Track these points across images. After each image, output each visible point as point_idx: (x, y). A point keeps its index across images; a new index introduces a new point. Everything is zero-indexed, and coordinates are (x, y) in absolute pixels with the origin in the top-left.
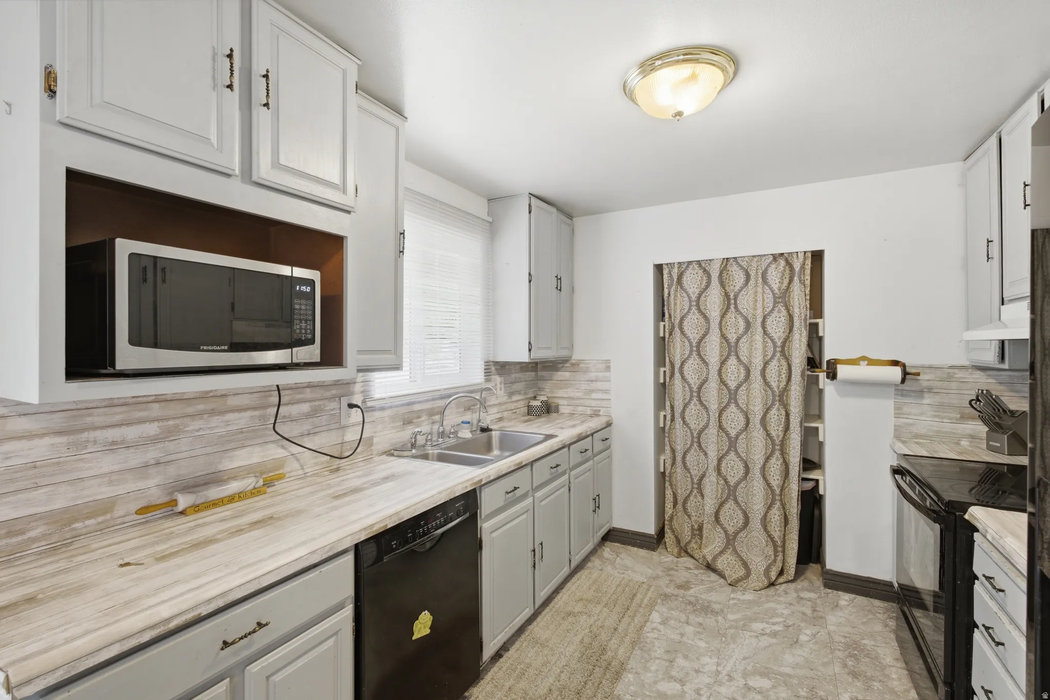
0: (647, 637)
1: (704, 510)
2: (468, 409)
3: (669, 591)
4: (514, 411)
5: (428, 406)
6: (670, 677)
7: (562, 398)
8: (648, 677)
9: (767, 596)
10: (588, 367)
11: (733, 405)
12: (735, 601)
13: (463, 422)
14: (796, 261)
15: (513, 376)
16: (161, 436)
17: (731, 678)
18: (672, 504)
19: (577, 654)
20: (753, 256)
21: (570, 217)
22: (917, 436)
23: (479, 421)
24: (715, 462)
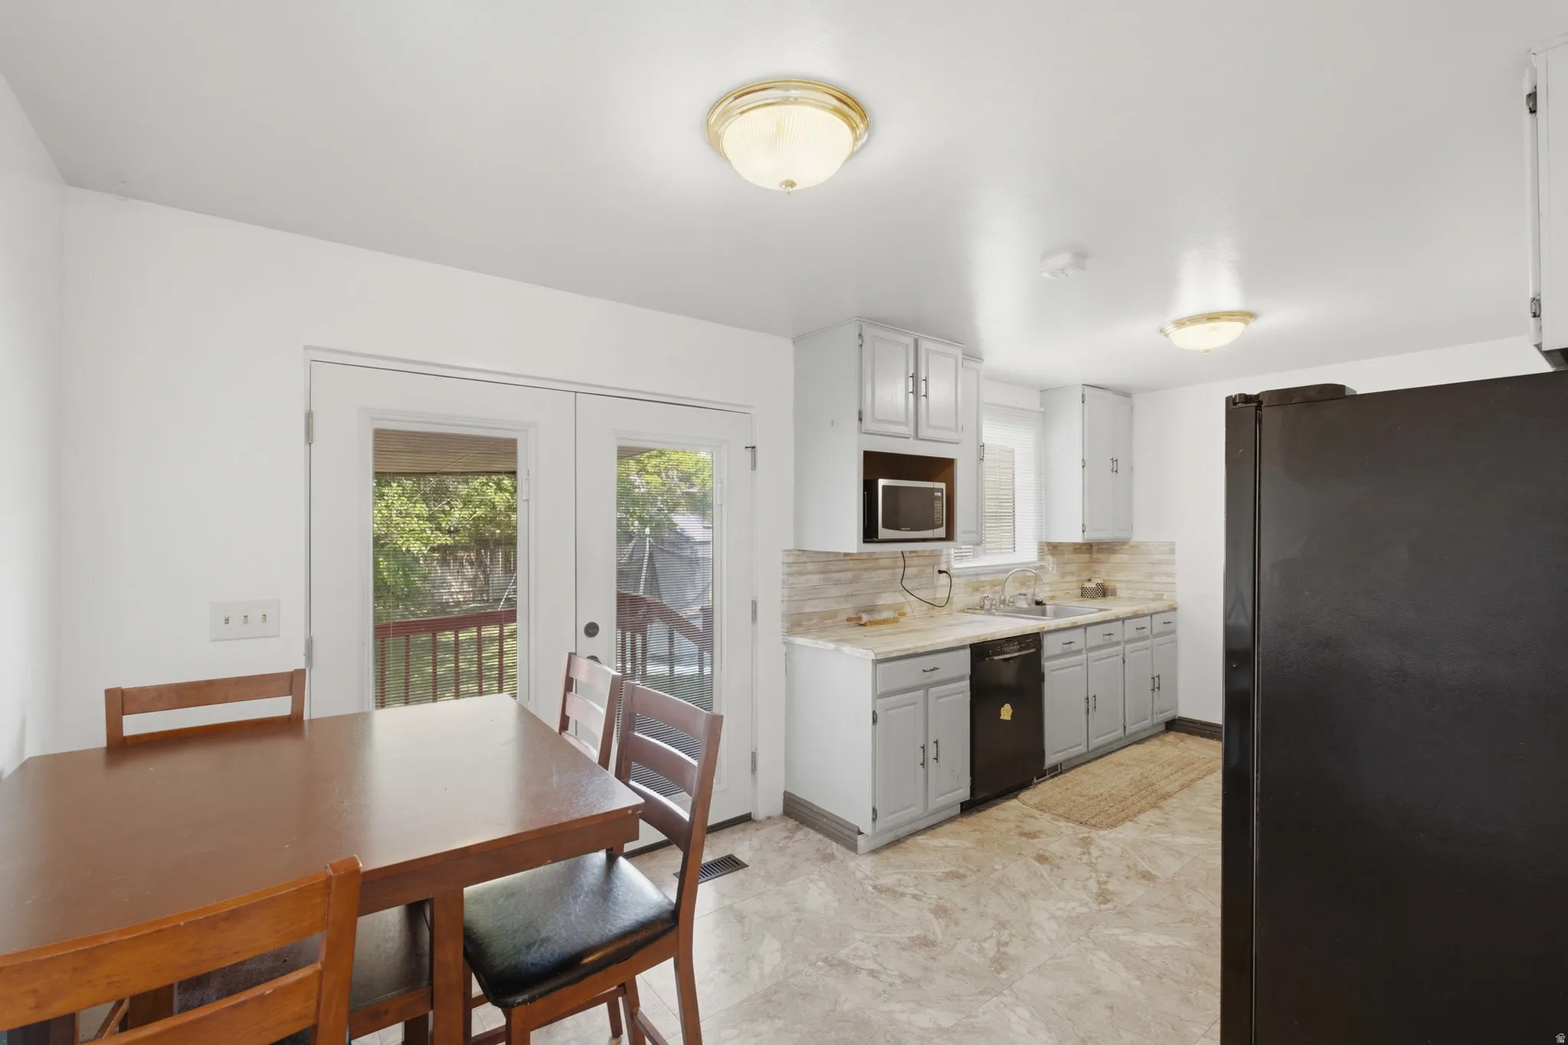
2: (1023, 584)
4: (1067, 591)
7: (1121, 581)
10: (1149, 549)
13: (1020, 594)
15: (1066, 556)
21: (1128, 395)
23: (1034, 595)
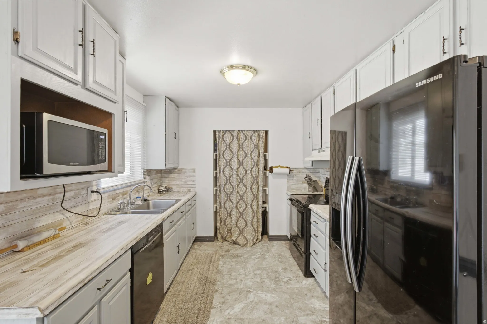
0: (220, 270)
1: (232, 222)
2: (138, 192)
3: (223, 254)
4: (153, 192)
5: (122, 191)
6: (231, 279)
7: (174, 185)
8: (225, 281)
9: (254, 248)
10: (185, 171)
11: (241, 183)
12: (245, 252)
13: (137, 197)
14: (261, 133)
15: (153, 176)
16: (5, 212)
17: (250, 273)
18: (220, 223)
19: (197, 282)
20: (248, 131)
21: (178, 107)
22: (293, 189)
23: (142, 196)
24: (236, 205)
